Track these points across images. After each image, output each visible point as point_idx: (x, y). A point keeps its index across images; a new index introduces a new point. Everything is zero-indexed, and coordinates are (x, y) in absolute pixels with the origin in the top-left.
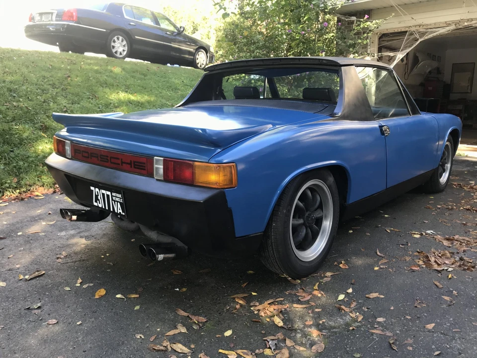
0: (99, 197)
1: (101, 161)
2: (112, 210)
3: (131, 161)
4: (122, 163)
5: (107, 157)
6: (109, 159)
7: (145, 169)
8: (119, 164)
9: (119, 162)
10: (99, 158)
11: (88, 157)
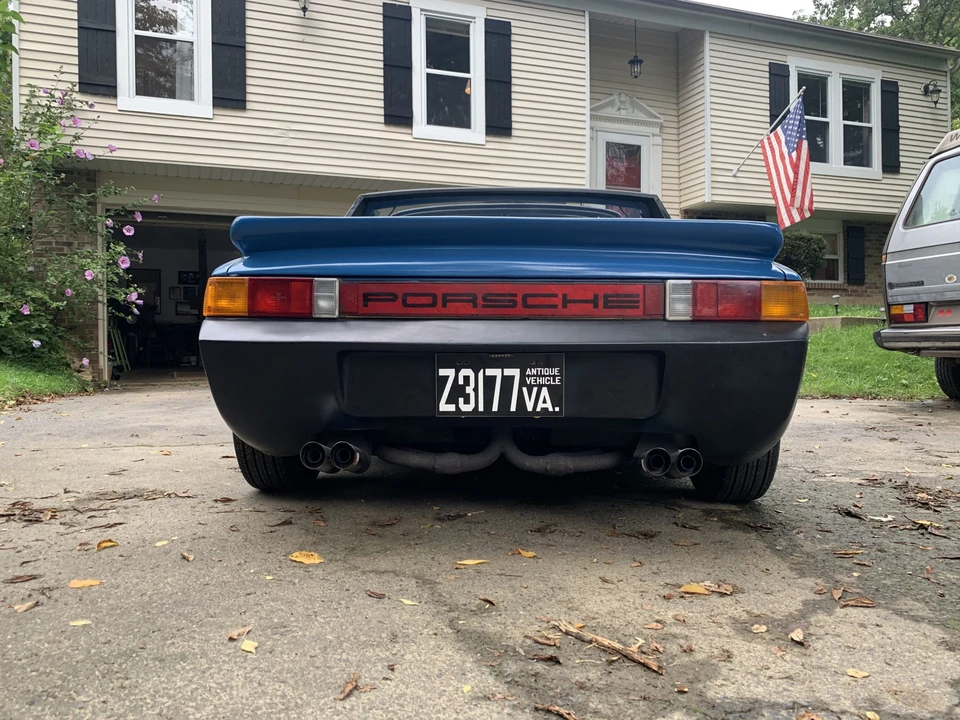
0: (469, 390)
1: (483, 306)
2: (513, 408)
3: (596, 296)
4: (566, 302)
5: (516, 295)
6: (519, 299)
7: (638, 307)
8: (556, 306)
9: (558, 301)
10: (480, 301)
11: (434, 305)
